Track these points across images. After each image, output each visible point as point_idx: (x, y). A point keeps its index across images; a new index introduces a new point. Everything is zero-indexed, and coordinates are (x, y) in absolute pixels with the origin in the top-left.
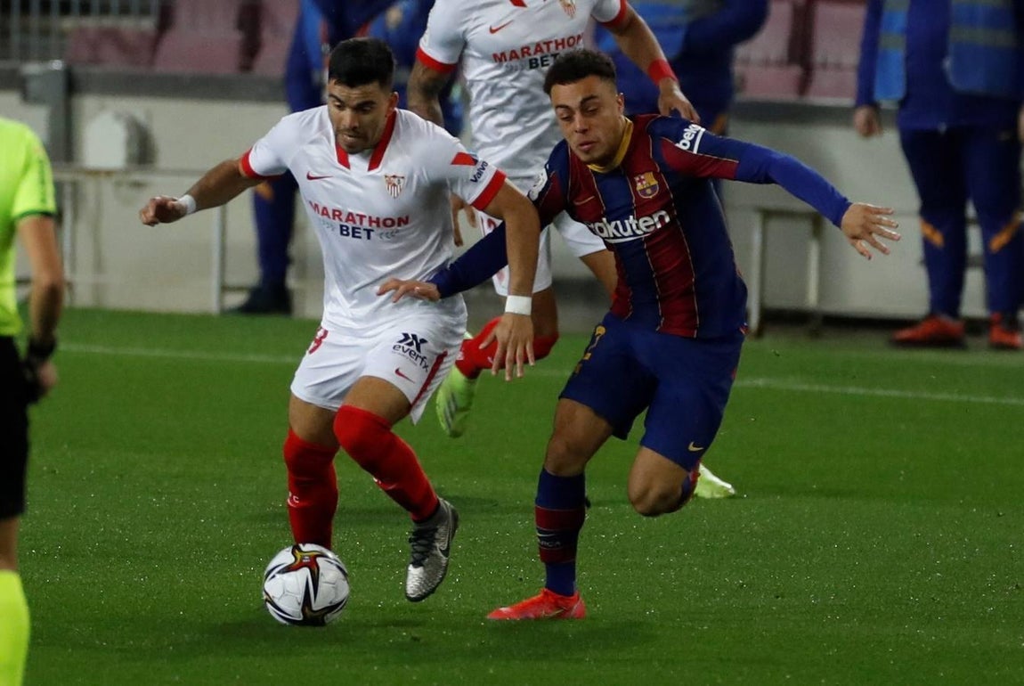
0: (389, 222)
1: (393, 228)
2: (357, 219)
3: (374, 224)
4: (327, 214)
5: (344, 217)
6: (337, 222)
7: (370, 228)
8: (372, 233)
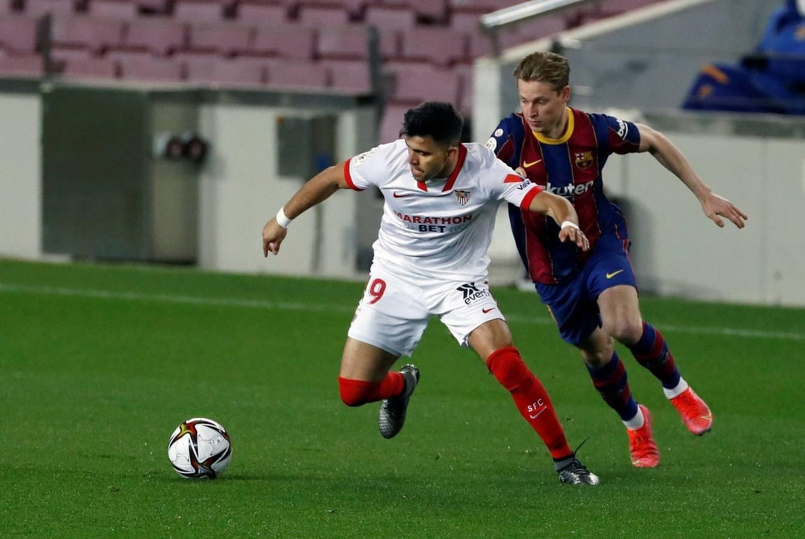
0: (457, 220)
1: (461, 223)
2: (433, 221)
3: (446, 223)
4: (409, 220)
5: (422, 220)
6: (417, 224)
7: (443, 225)
8: (444, 229)
